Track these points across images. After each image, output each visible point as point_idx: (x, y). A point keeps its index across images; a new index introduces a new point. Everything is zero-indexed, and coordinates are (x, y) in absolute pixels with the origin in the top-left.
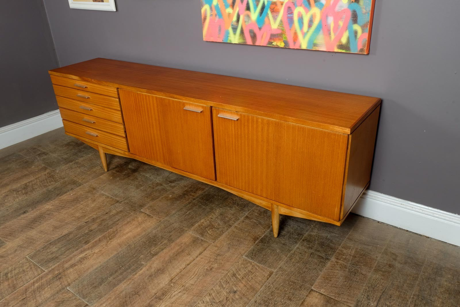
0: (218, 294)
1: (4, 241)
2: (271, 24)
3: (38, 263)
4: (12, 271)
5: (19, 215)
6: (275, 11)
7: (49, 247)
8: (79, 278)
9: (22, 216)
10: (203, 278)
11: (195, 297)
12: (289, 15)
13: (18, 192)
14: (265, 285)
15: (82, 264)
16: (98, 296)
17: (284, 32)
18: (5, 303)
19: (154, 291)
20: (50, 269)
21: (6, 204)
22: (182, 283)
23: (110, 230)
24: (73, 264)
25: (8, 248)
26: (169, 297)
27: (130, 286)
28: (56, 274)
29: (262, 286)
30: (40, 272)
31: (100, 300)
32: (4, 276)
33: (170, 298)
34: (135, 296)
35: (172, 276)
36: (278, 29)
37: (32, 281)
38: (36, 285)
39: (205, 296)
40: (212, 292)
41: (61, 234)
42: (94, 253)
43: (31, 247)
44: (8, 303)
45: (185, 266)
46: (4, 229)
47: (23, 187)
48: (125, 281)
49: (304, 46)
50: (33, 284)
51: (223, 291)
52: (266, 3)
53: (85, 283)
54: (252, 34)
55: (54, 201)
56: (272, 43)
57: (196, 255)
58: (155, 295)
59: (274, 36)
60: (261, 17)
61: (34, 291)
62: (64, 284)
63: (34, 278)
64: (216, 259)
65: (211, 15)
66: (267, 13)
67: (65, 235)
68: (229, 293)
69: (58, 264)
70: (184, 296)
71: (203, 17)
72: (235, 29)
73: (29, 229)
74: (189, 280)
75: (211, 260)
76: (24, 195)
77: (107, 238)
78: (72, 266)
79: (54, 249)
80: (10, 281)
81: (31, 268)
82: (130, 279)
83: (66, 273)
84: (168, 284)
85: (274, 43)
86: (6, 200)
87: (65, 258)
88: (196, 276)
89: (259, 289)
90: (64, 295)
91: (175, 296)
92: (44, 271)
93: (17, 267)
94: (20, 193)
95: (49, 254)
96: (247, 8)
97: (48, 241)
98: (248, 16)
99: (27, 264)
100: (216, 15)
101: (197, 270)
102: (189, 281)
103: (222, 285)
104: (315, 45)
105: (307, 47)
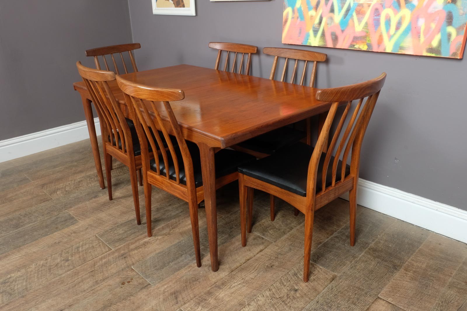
0: (278, 290)
1: (77, 219)
2: (355, 27)
3: (106, 242)
4: (83, 246)
5: (91, 199)
6: (360, 13)
7: (116, 229)
8: (142, 259)
9: (94, 199)
10: (263, 273)
11: (255, 290)
12: (376, 17)
13: (91, 178)
14: (328, 288)
15: (146, 247)
16: (160, 278)
17: (368, 34)
18: (76, 272)
19: (214, 280)
20: (117, 248)
21: (80, 188)
22: (242, 276)
23: (173, 220)
24: (137, 246)
25: (80, 225)
26: (228, 287)
27: (191, 273)
28: (122, 253)
29: (325, 288)
30: (107, 250)
31: (162, 282)
32: (75, 249)
33: (230, 288)
34: (196, 282)
35: (232, 268)
36: (362, 31)
37: (100, 257)
38: (104, 261)
39: (265, 291)
40: (272, 287)
41: (128, 219)
42: (157, 239)
43: (100, 227)
44: (78, 273)
45: (245, 261)
46: (77, 209)
47: (95, 175)
48: (186, 268)
49: (389, 49)
50: (101, 259)
51: (284, 288)
52: (352, 6)
53: (148, 264)
54: (334, 37)
55: (122, 189)
56: (354, 46)
57: (257, 252)
58: (215, 284)
59: (356, 39)
60: (345, 19)
61: (102, 266)
62: (129, 263)
63: (102, 254)
64: (277, 258)
65: (293, 18)
66: (352, 15)
67: (132, 220)
68: (290, 291)
69: (124, 244)
70: (244, 288)
71: (284, 20)
72: (316, 32)
73: (100, 211)
74: (248, 274)
75: (272, 258)
76: (97, 182)
77: (169, 227)
78: (137, 248)
79: (121, 231)
80: (81, 254)
81: (100, 246)
82: (191, 266)
83: (131, 253)
84: (228, 275)
85: (357, 47)
86: (80, 185)
87: (131, 240)
88: (256, 271)
89: (322, 291)
90: (128, 272)
91: (234, 287)
92: (111, 250)
93: (87, 242)
94: (92, 179)
95: (116, 235)
96: (331, 10)
97: (116, 224)
98: (332, 19)
99: (96, 241)
100: (298, 18)
101: (258, 266)
102: (250, 275)
103: (283, 283)
104: (401, 48)
105: (392, 51)
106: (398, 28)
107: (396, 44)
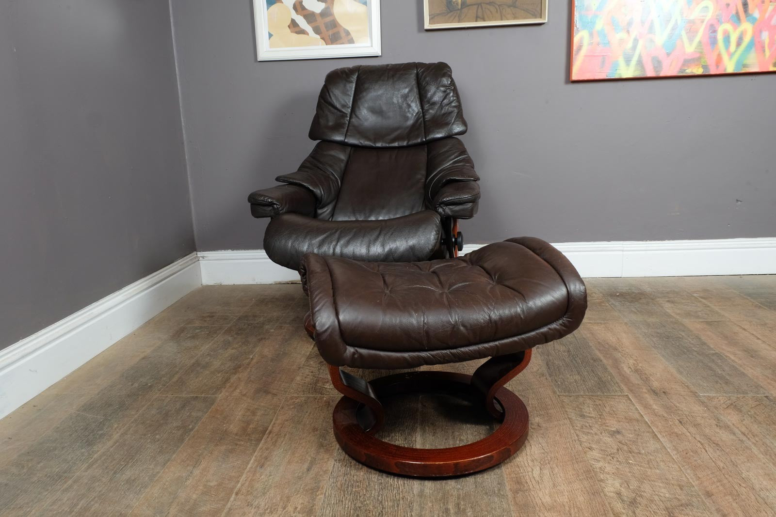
2: (686, 47)
6: (691, 31)
12: (711, 34)
17: (703, 55)
36: (695, 52)
49: (730, 70)
52: (679, 23)
54: (656, 63)
56: (686, 70)
59: (687, 62)
65: (591, 44)
66: (680, 34)
72: (628, 61)
96: (650, 30)
98: (651, 40)
100: (599, 43)
104: (745, 66)
105: (734, 70)
106: (739, 44)
107: (738, 63)
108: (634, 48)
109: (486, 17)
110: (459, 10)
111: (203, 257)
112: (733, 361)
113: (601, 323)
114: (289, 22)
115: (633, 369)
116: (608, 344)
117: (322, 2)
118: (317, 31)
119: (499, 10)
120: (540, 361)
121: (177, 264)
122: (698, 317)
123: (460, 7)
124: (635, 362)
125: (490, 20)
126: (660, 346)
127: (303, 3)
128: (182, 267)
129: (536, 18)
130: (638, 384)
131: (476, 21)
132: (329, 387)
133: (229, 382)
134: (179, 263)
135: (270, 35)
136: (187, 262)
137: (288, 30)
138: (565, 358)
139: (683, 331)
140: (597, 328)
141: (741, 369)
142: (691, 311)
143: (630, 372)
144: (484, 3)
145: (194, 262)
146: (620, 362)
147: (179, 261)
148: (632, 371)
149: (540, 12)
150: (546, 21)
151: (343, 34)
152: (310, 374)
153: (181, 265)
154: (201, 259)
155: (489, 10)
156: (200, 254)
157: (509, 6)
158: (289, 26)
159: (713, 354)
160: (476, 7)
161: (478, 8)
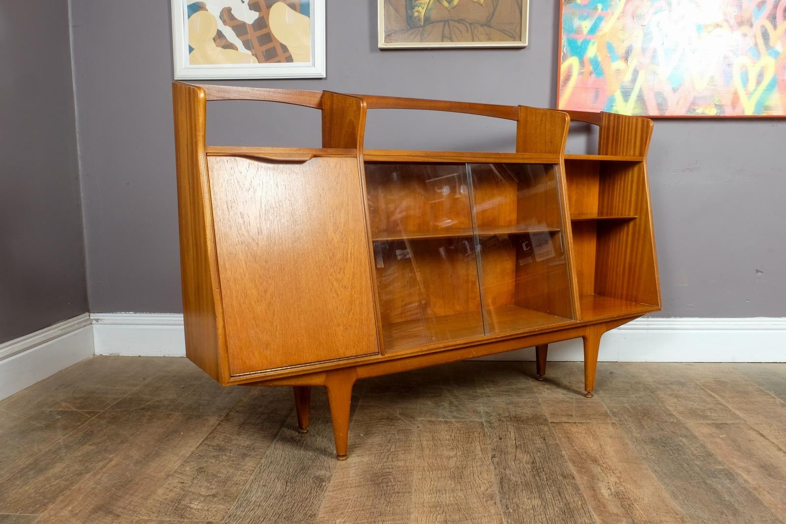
36: (707, 88)
56: (695, 109)
65: (581, 74)
72: (626, 95)
85: (700, 111)
98: (654, 72)
100: (591, 73)
104: (767, 108)
105: (753, 113)
106: (759, 82)
107: (759, 104)
108: (634, 80)
109: (454, 36)
110: (421, 26)
111: (97, 320)
112: (745, 481)
113: (582, 423)
114: (214, 34)
115: (613, 490)
116: (586, 453)
117: (256, 11)
118: (247, 45)
119: (469, 29)
120: (493, 476)
121: (57, 327)
122: (705, 417)
123: (422, 24)
124: (618, 481)
125: (459, 41)
126: (653, 457)
127: (232, 12)
128: (63, 332)
129: (514, 40)
130: (617, 515)
131: (442, 41)
132: (195, 507)
133: (63, 495)
134: (60, 326)
135: (191, 49)
136: (73, 325)
137: (214, 45)
138: (526, 474)
139: (686, 436)
140: (575, 430)
141: (756, 493)
142: (697, 409)
143: (609, 495)
144: (452, 20)
145: (85, 326)
146: (598, 479)
147: (62, 323)
148: (612, 494)
149: (519, 34)
150: (526, 44)
151: (279, 50)
152: (180, 485)
153: (61, 330)
154: (94, 322)
155: (458, 29)
156: (93, 316)
157: (482, 25)
158: (214, 39)
159: (721, 471)
160: (442, 24)
161: (444, 26)
